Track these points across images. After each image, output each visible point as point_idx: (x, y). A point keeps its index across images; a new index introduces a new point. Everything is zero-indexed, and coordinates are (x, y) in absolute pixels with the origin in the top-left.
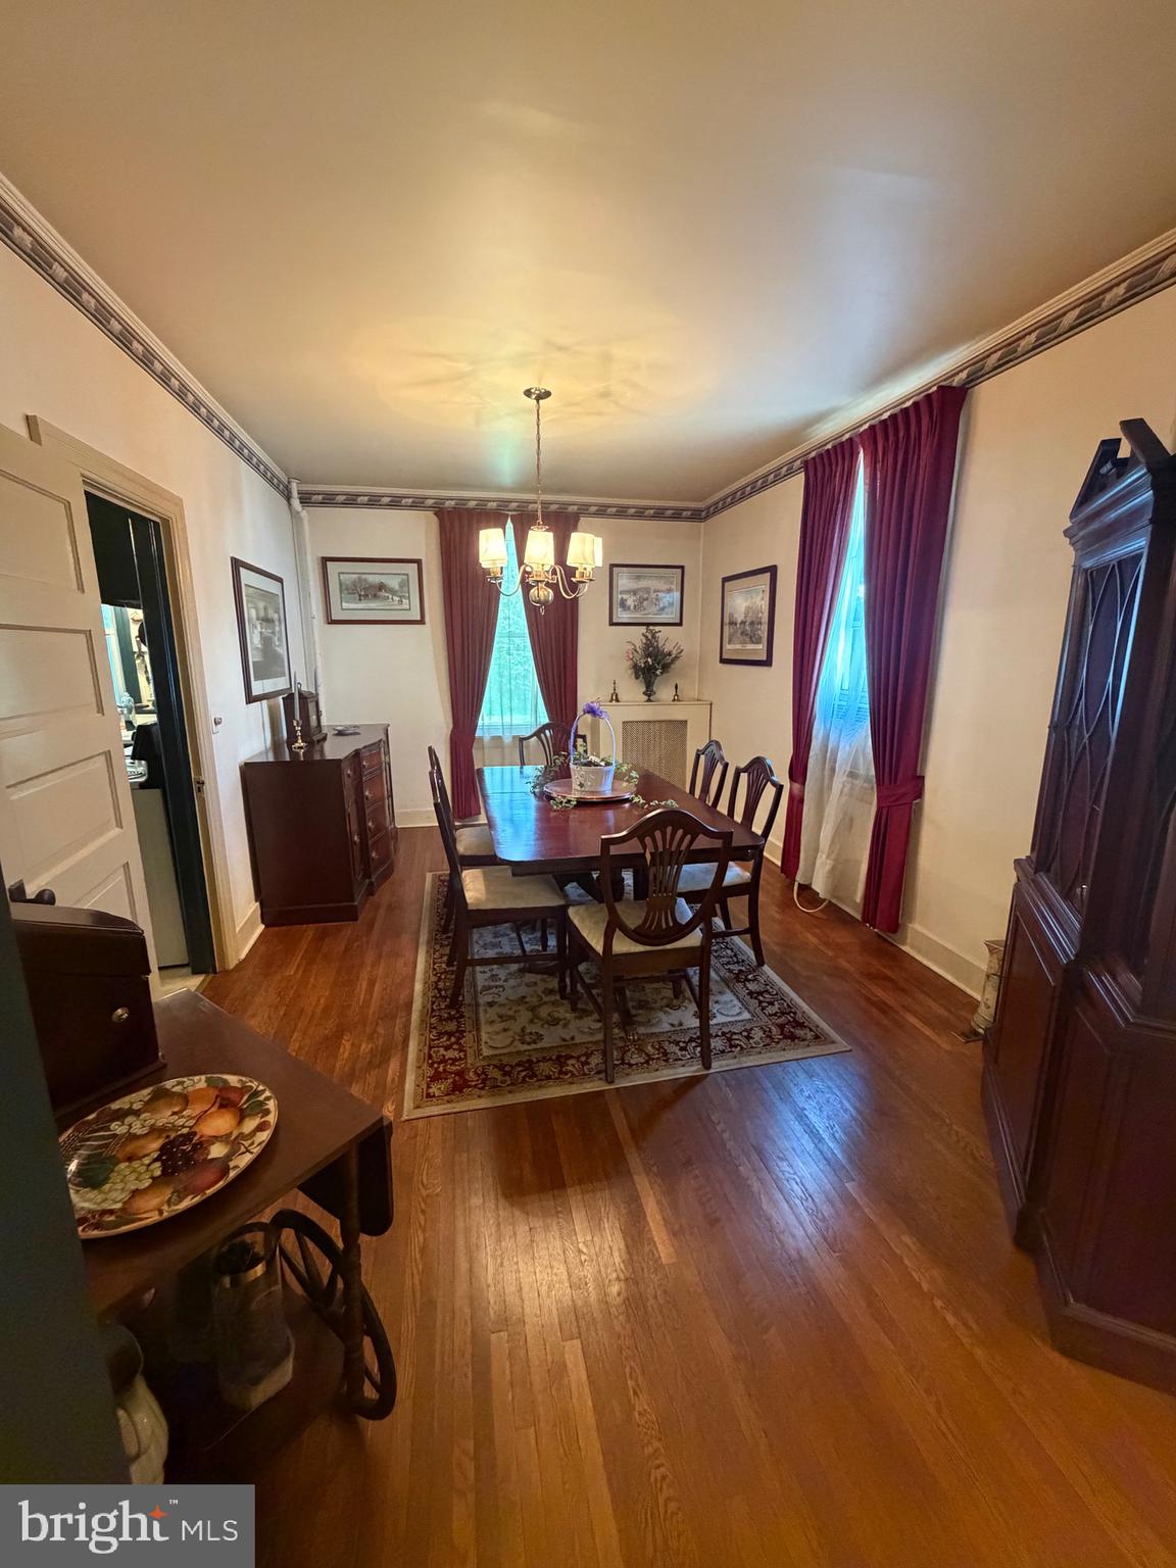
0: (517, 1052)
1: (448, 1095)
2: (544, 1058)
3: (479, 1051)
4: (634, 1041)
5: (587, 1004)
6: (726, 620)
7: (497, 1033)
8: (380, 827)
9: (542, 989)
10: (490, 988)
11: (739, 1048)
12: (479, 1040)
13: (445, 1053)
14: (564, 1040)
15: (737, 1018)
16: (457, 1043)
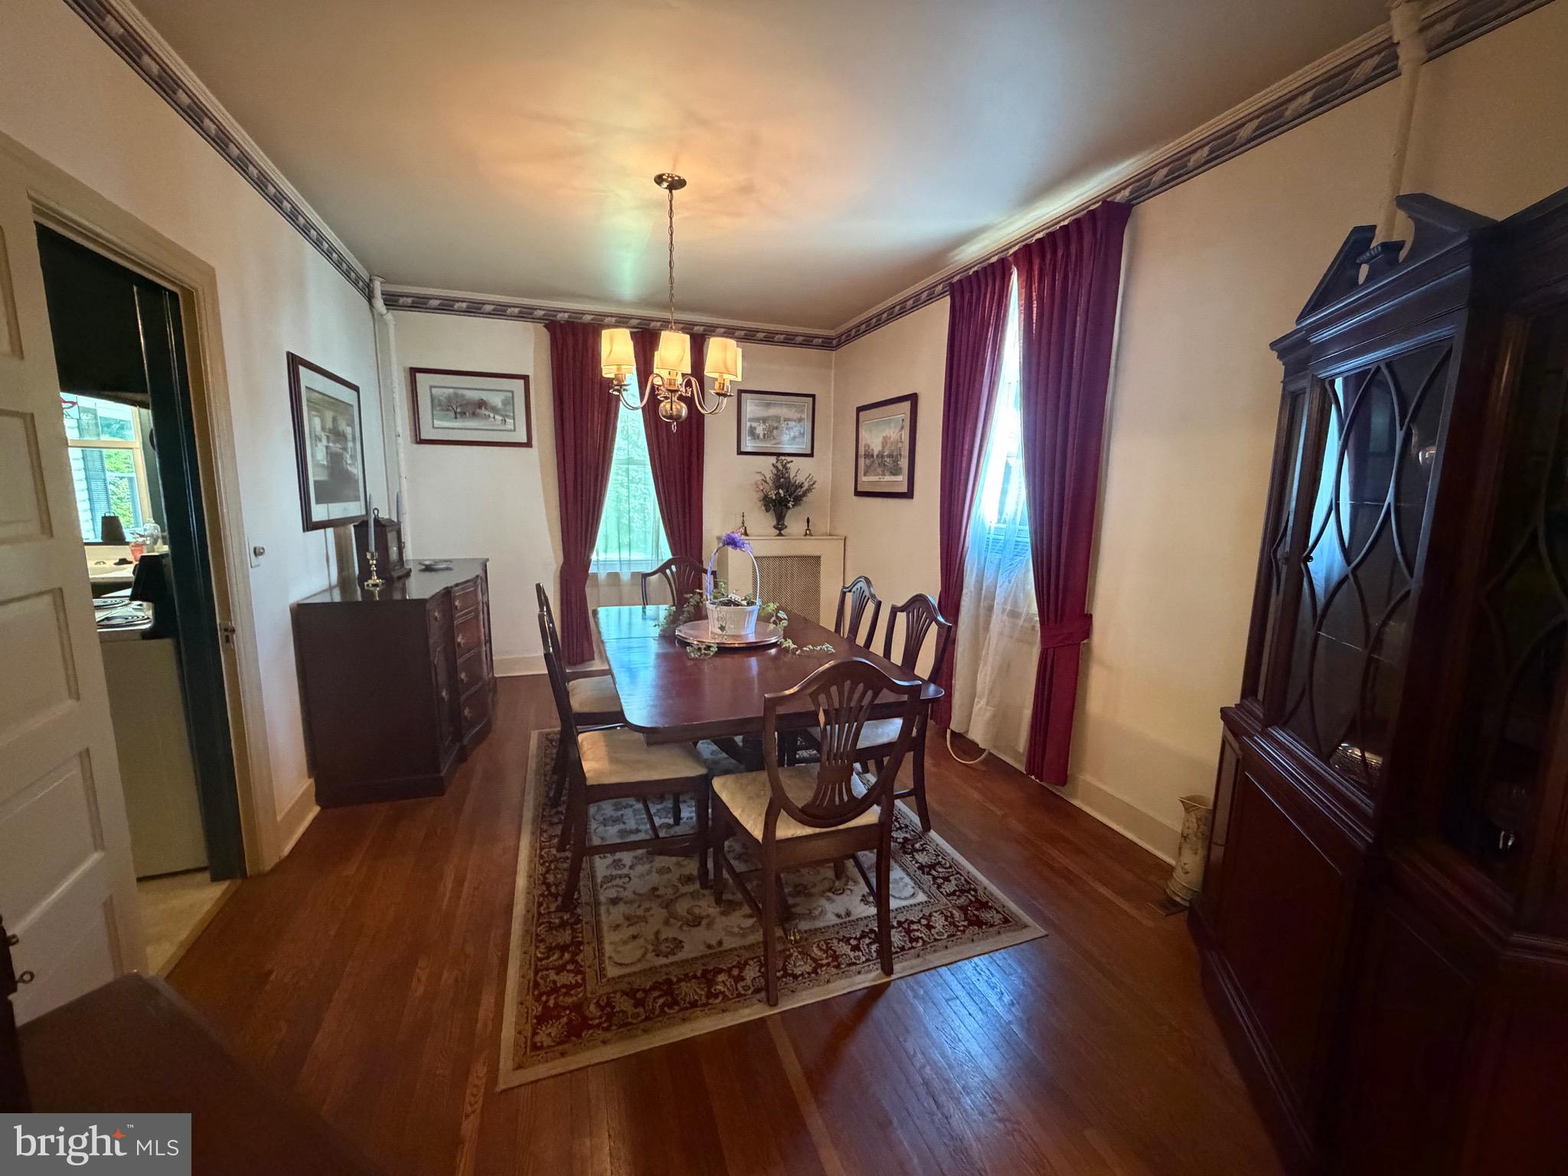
0: (651, 969)
1: (559, 1044)
2: (687, 975)
3: (602, 970)
4: (796, 941)
5: (734, 894)
6: (862, 452)
7: (625, 943)
8: (475, 677)
9: (678, 876)
10: (613, 878)
11: (920, 943)
12: (601, 951)
13: (555, 978)
14: (710, 947)
15: (912, 901)
16: (573, 961)
